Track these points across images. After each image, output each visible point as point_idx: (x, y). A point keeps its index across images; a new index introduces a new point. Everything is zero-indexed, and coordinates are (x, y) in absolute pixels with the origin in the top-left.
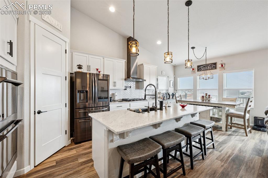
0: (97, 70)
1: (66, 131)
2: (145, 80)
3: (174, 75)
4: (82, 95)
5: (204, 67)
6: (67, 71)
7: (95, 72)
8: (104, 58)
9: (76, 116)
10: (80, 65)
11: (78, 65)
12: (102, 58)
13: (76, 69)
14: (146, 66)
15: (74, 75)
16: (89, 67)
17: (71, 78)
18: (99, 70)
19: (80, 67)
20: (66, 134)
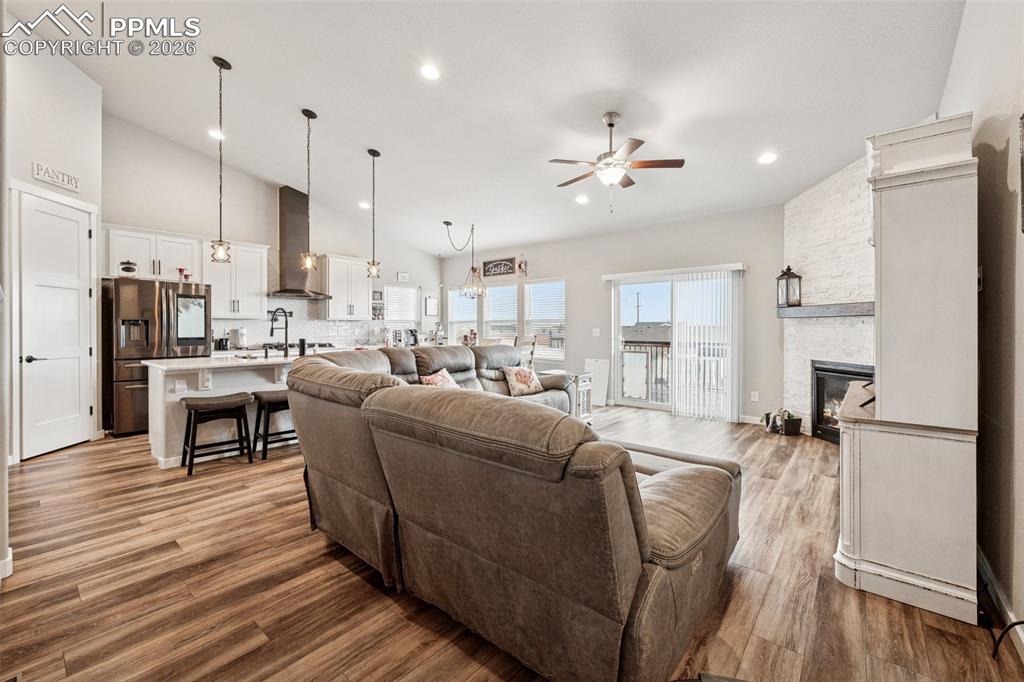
0: (181, 271)
1: (91, 408)
2: (331, 298)
3: (441, 283)
4: (135, 330)
5: (496, 266)
6: (94, 276)
7: (175, 278)
8: (201, 243)
9: (118, 374)
10: (128, 263)
11: (122, 263)
12: (195, 242)
13: (117, 272)
14: (336, 260)
15: (112, 284)
16: (156, 266)
17: (105, 291)
18: (185, 273)
19: (128, 267)
20: (91, 413)
